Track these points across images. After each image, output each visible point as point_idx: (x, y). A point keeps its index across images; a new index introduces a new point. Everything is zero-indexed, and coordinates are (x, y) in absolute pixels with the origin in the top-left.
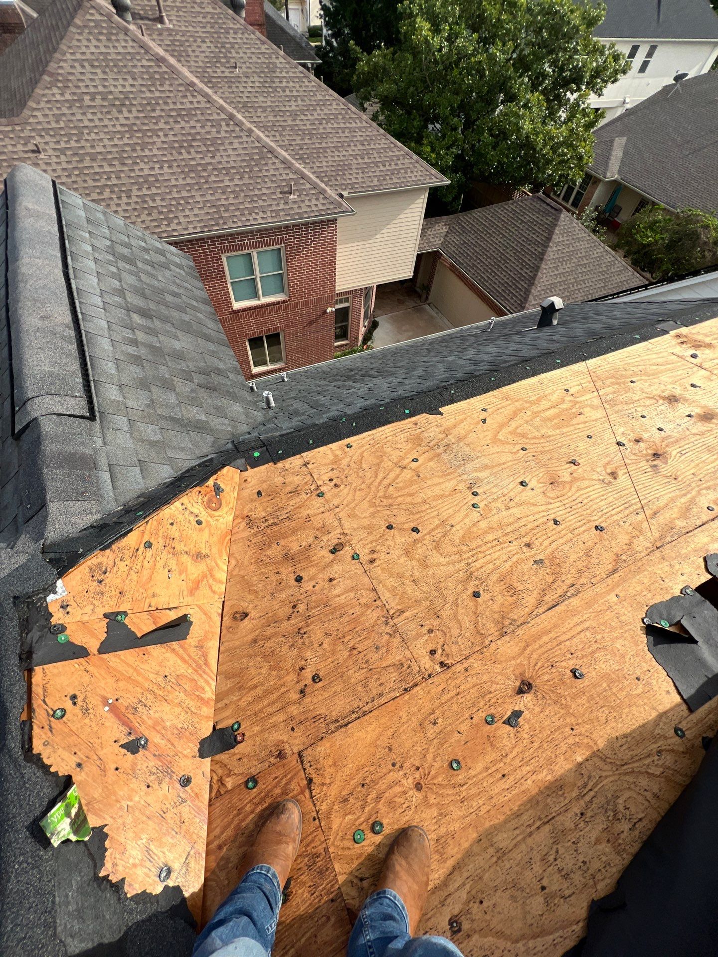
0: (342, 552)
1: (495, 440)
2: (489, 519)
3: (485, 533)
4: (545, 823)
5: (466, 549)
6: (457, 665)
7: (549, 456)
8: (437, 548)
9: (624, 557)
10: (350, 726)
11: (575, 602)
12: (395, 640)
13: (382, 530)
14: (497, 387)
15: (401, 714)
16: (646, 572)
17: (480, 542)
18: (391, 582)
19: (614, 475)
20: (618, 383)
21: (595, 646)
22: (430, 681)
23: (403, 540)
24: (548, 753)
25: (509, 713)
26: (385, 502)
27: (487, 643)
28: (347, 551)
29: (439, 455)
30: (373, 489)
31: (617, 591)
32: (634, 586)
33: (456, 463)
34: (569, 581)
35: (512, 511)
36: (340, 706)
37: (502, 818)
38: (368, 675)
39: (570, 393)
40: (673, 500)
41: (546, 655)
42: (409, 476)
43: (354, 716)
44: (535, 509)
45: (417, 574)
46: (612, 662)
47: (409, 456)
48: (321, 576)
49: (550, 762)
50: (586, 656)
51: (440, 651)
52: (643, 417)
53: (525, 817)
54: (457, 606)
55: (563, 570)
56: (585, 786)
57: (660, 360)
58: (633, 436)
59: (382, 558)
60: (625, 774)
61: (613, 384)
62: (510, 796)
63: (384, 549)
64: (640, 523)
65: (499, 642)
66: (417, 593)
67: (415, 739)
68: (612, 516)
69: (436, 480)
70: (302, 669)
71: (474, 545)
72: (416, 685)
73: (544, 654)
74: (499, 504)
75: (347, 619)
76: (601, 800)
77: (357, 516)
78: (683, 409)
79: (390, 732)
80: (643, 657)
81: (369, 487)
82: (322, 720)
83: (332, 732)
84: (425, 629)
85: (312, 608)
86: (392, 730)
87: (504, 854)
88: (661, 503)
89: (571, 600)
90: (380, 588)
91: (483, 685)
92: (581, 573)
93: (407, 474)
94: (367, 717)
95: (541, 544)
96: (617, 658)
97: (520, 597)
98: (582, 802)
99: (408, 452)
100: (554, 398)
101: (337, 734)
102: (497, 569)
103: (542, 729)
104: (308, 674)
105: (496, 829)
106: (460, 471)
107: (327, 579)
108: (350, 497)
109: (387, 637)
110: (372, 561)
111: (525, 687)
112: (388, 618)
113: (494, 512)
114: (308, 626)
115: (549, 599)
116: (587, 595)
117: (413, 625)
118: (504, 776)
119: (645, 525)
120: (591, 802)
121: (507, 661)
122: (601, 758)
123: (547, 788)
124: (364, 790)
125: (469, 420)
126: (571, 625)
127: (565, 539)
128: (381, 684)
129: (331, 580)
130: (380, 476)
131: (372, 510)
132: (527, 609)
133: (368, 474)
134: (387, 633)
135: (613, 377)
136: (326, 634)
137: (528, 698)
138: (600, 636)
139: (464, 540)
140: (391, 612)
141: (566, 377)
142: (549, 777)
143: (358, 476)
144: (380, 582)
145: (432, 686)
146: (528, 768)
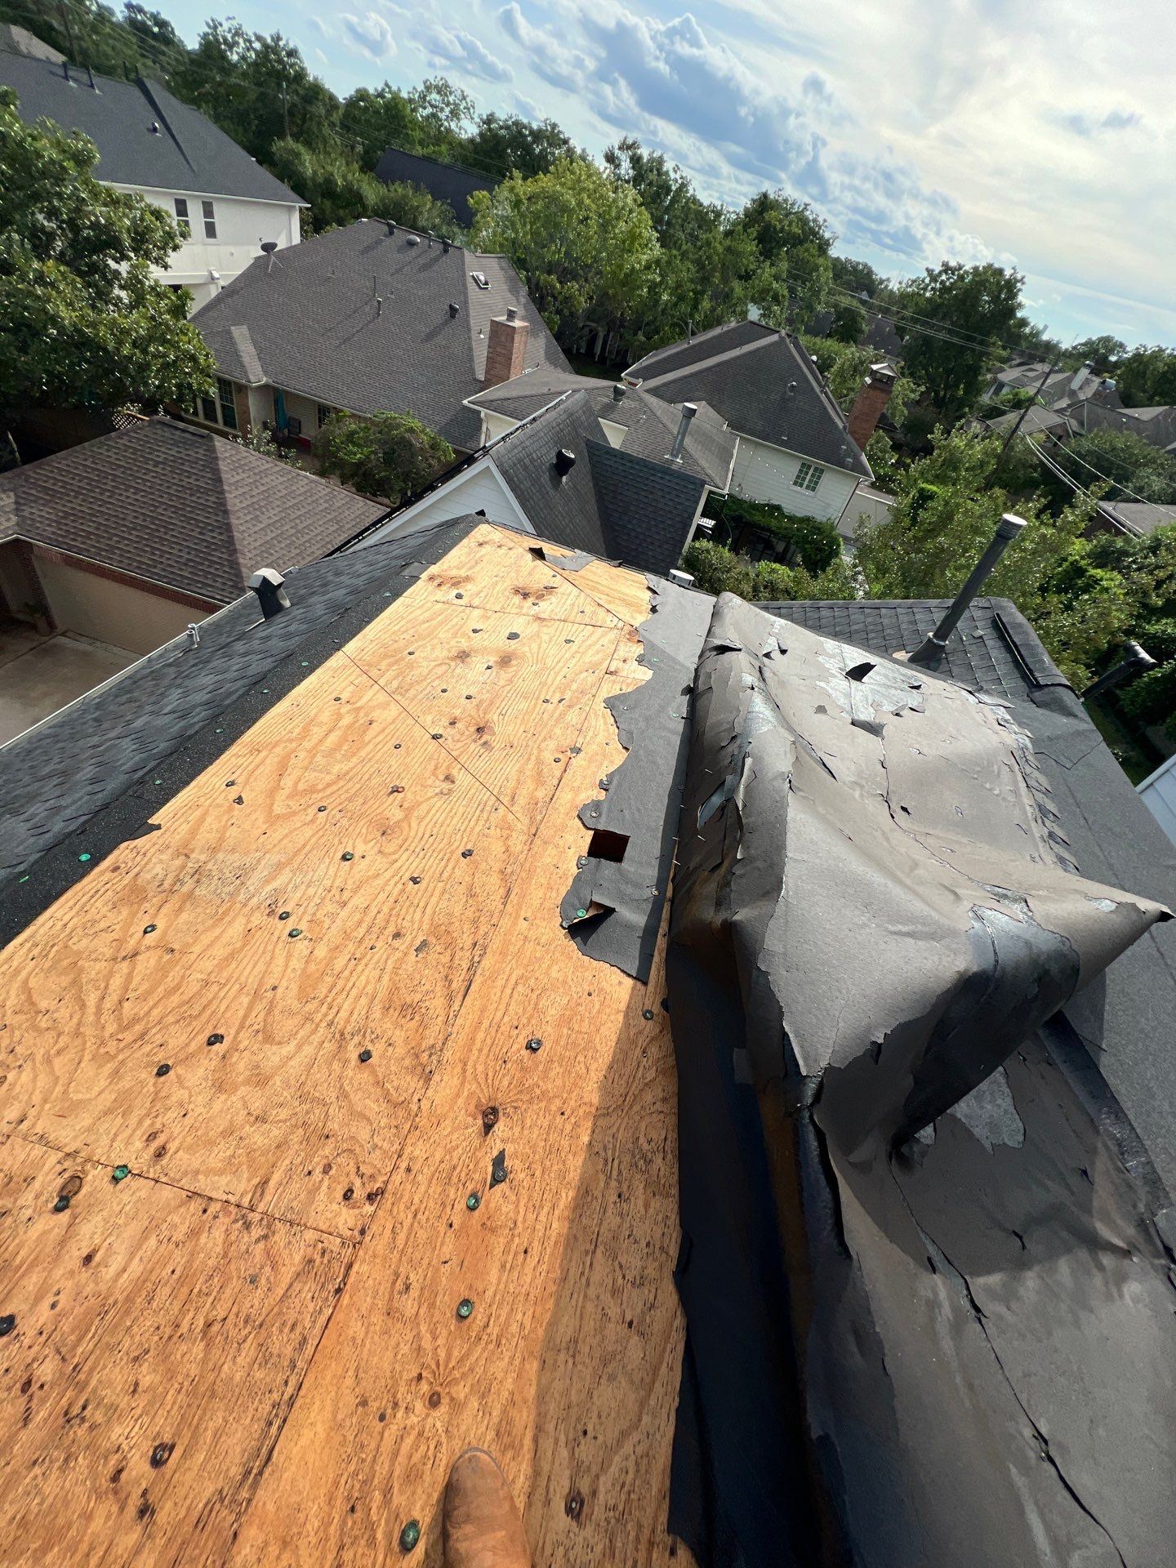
0: (83, 1191)
1: (273, 819)
2: (325, 939)
3: (330, 961)
4: (594, 1252)
5: (316, 1003)
6: (393, 1178)
7: (361, 801)
8: (269, 1039)
9: (509, 870)
10: (275, 1453)
11: (487, 962)
12: (277, 1237)
13: (149, 1089)
14: (233, 740)
15: (351, 1333)
16: (538, 870)
17: (329, 980)
18: (216, 1157)
19: (448, 778)
20: (396, 662)
21: (534, 996)
22: (367, 1239)
23: (201, 1072)
24: (555, 1168)
25: (490, 1169)
26: (128, 1037)
27: (414, 1107)
28: (96, 1178)
29: (190, 895)
30: (88, 1031)
31: (523, 915)
32: (536, 895)
33: (226, 889)
34: (468, 943)
35: (350, 905)
36: (238, 1442)
37: (550, 1304)
38: (261, 1340)
39: (343, 701)
40: (521, 771)
41: (491, 1055)
42: (152, 962)
43: (274, 1429)
44: (380, 882)
45: (257, 1106)
46: (558, 999)
47: (132, 930)
48: (59, 1272)
49: (562, 1175)
50: (532, 1016)
51: (358, 1182)
52: (444, 691)
53: (572, 1272)
54: (346, 1096)
55: (455, 935)
56: (606, 1163)
57: (427, 615)
58: (445, 721)
59: (176, 1132)
60: (631, 1107)
61: (390, 665)
62: (545, 1267)
63: (171, 1115)
64: (504, 818)
65: (430, 1093)
66: (275, 1132)
67: (393, 1343)
68: (473, 829)
69: (206, 939)
70: (116, 1477)
71: (322, 991)
72: (350, 1266)
73: (488, 1056)
74: (329, 907)
75: (167, 1290)
76: (627, 1159)
77: (81, 1101)
78: (478, 664)
79: (349, 1381)
80: (582, 966)
81: (77, 1034)
82: (217, 1506)
83: (249, 1501)
84: (317, 1174)
85: (75, 1347)
86: (350, 1373)
87: (576, 1342)
88: (512, 784)
89: (483, 963)
90: (202, 1184)
91: (440, 1169)
92: (475, 922)
93: (147, 962)
94: (297, 1405)
95: (412, 922)
96: (561, 990)
97: (423, 1010)
98: (614, 1184)
99: (128, 924)
100: (325, 717)
101: (260, 1493)
102: (374, 998)
103: (534, 1148)
104: (138, 1467)
105: (552, 1324)
106: (242, 897)
107: (78, 1262)
108: (43, 1081)
109: (261, 1245)
110: (160, 1154)
111: (490, 1117)
112: (243, 1215)
113: (327, 922)
114: (81, 1387)
115: (458, 984)
116: (496, 944)
117: (295, 1186)
118: (526, 1252)
119: (510, 816)
120: (620, 1173)
121: (451, 1108)
122: (604, 1115)
123: (576, 1208)
124: (358, 1515)
125: (214, 813)
126: (498, 994)
127: (437, 893)
128: (293, 1326)
129: (88, 1259)
130: (92, 999)
131: (109, 1067)
132: (440, 1018)
133: (63, 1013)
134: (258, 1241)
135: (386, 656)
136: (136, 1359)
137: (500, 1128)
138: (533, 980)
139: (304, 996)
140: (245, 1202)
141: (327, 682)
142: (571, 1194)
143: (40, 1032)
144: (197, 1172)
145: (374, 1242)
146: (546, 1210)
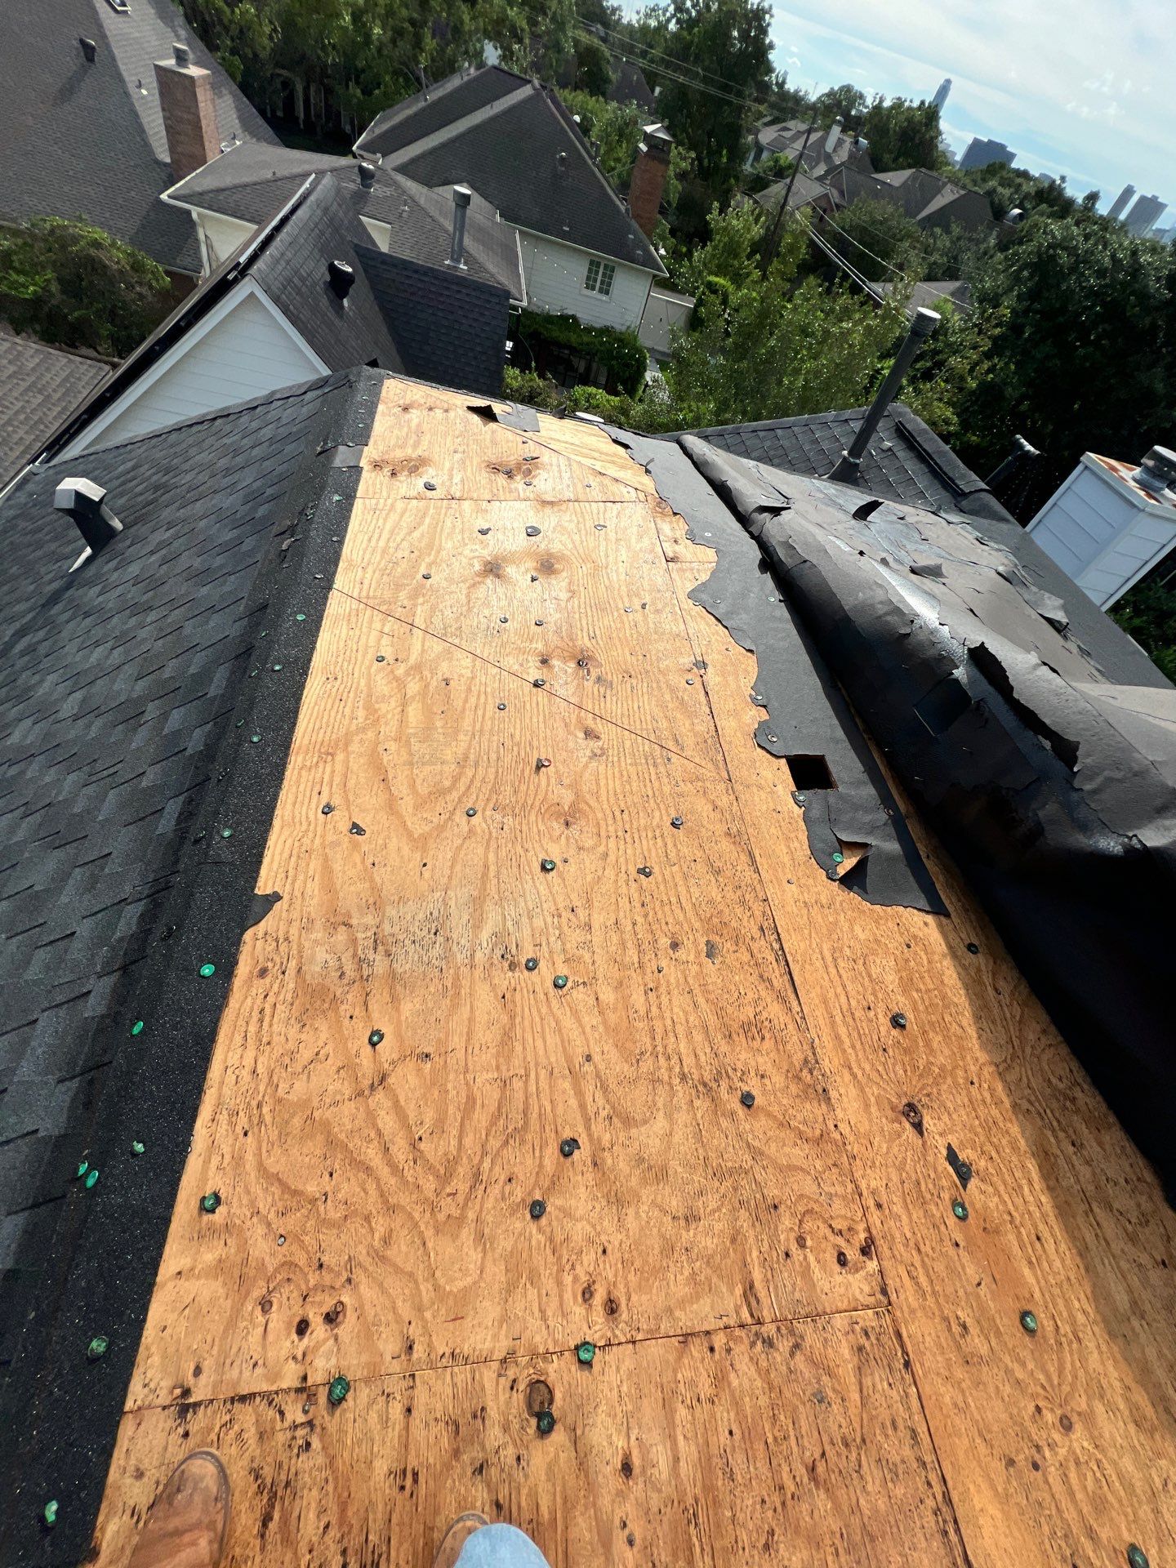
6: (870, 1220)
13: (538, 1238)
23: (582, 1193)
25: (950, 1168)
27: (837, 1136)
30: (402, 1199)
39: (389, 660)
51: (842, 1243)
59: (611, 1276)
63: (589, 1258)
78: (518, 576)
81: (390, 1208)
84: (795, 1250)
91: (907, 1190)
98: (1060, 1134)
110: (612, 1305)
117: (782, 1276)
120: (1058, 1121)
133: (348, 1189)
143: (338, 1226)
146: (1026, 1188)
